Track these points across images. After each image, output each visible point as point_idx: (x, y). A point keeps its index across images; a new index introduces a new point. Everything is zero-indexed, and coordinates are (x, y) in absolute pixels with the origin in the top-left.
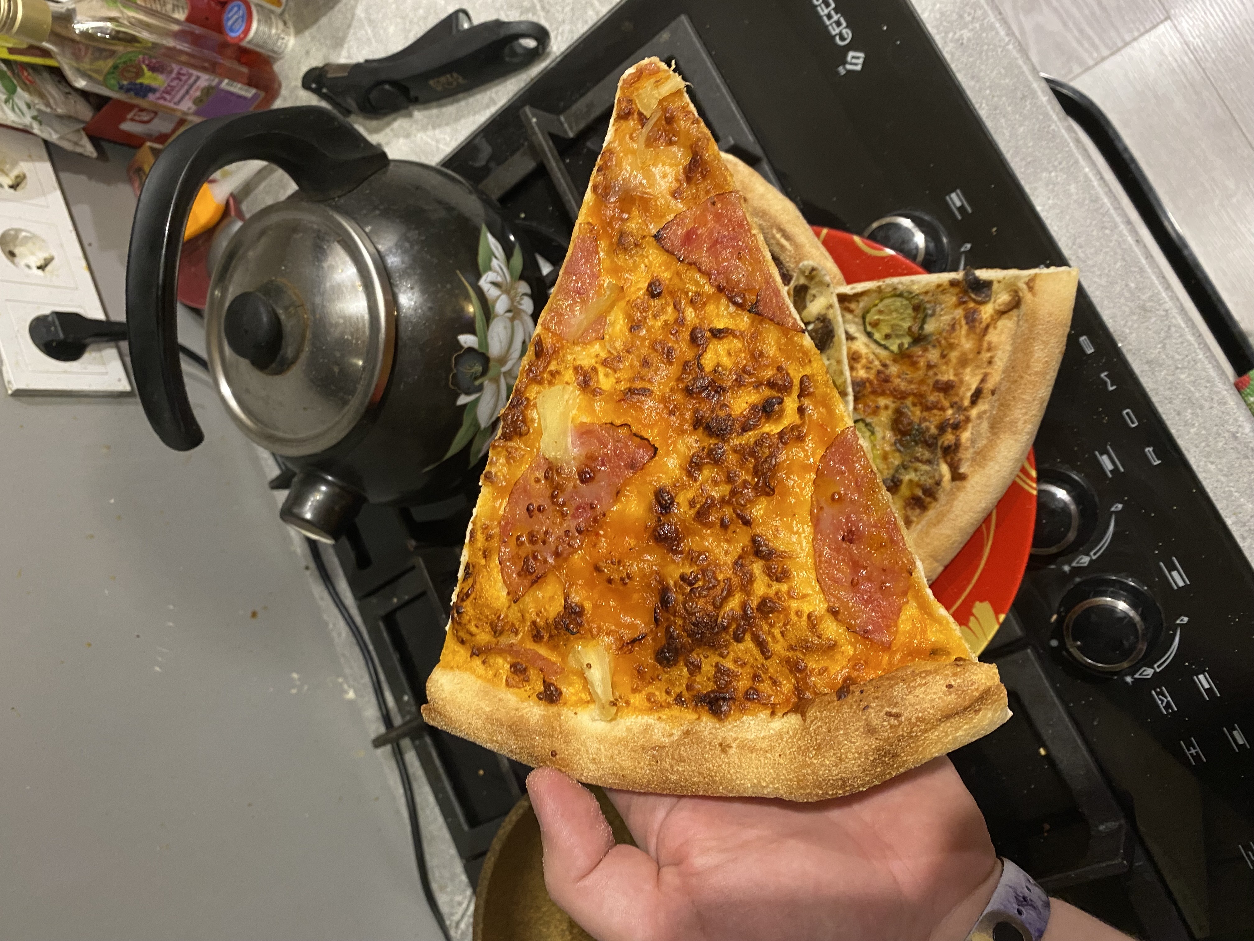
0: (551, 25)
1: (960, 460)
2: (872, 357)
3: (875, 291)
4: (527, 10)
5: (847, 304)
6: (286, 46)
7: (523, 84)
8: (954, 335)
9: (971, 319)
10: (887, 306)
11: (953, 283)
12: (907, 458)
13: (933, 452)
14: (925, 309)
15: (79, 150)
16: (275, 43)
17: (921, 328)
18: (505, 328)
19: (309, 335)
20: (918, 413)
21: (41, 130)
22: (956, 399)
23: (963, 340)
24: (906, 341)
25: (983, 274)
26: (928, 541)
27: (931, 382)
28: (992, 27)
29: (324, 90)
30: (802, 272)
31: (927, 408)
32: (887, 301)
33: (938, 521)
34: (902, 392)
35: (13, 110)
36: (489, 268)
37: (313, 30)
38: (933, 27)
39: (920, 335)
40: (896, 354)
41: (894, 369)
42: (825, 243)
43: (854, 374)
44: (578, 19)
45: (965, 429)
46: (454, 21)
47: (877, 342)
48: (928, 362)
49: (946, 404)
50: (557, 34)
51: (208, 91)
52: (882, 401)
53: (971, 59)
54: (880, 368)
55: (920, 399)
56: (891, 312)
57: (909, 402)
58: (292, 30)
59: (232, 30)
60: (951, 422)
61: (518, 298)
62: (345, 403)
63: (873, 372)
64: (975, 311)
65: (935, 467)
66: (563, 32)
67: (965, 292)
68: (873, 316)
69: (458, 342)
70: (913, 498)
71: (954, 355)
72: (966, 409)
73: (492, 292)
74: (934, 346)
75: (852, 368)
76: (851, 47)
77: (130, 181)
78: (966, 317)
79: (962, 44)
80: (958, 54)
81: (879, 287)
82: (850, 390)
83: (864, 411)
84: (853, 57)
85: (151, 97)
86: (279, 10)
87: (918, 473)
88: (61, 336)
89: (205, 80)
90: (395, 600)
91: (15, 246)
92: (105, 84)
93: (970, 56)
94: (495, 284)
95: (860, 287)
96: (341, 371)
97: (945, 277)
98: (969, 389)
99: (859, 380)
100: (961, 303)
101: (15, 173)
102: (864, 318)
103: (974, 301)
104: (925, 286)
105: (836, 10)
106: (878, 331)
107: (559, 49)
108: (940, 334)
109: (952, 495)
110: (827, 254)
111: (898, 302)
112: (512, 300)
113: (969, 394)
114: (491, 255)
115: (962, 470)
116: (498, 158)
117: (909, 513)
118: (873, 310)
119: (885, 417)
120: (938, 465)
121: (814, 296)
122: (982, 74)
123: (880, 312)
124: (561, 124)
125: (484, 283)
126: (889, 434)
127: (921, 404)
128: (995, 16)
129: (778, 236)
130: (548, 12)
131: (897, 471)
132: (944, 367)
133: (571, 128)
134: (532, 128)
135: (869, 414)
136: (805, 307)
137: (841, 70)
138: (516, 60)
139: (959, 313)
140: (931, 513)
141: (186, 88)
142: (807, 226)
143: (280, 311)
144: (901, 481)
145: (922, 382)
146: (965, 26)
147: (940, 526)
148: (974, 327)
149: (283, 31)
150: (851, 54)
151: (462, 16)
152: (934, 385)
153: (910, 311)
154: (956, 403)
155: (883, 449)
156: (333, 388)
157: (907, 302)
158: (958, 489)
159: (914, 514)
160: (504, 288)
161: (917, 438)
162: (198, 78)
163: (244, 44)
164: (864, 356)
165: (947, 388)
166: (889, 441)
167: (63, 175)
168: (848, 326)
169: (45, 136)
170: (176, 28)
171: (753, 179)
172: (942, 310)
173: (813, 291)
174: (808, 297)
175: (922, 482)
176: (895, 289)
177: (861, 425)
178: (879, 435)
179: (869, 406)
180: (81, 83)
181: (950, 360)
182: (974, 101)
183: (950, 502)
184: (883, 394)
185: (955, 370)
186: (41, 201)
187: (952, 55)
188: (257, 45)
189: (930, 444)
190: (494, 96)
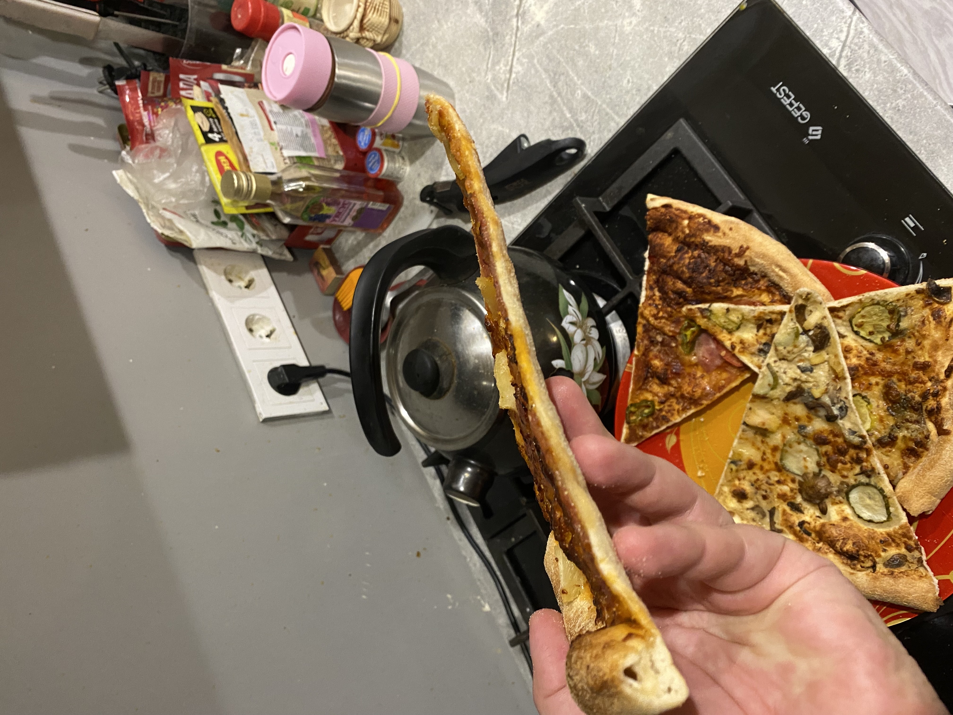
0: (585, 136)
1: (943, 419)
2: (860, 348)
3: (857, 303)
4: (567, 129)
5: (836, 313)
6: (405, 172)
7: (569, 179)
8: (924, 328)
9: (937, 316)
10: (868, 312)
11: (918, 292)
12: (899, 420)
13: (920, 414)
14: (899, 312)
15: (283, 258)
16: (398, 172)
17: (898, 325)
18: (582, 352)
19: (456, 371)
20: (903, 386)
21: (262, 250)
22: (933, 375)
23: (933, 332)
24: (887, 335)
25: (942, 283)
26: (925, 481)
27: (911, 363)
28: (921, 95)
29: (435, 201)
30: (801, 296)
31: (910, 383)
32: (867, 309)
33: (932, 466)
34: (889, 372)
35: (246, 240)
36: (567, 313)
37: (422, 159)
38: (873, 101)
39: (897, 330)
40: (880, 345)
41: (879, 356)
42: (812, 270)
43: (848, 362)
44: (604, 130)
45: (944, 396)
46: (518, 145)
47: (863, 338)
48: (907, 349)
49: (925, 378)
50: (590, 142)
51: (360, 211)
52: (873, 380)
53: (907, 120)
54: (868, 356)
55: (903, 376)
56: (871, 316)
57: (894, 379)
58: (407, 162)
59: (371, 169)
60: (931, 391)
61: (588, 330)
62: (484, 414)
63: (864, 358)
64: (940, 310)
65: (923, 425)
66: (594, 139)
67: (930, 297)
68: (858, 320)
69: (552, 366)
70: (908, 449)
71: (927, 343)
72: (942, 381)
73: (570, 329)
74: (910, 337)
75: (846, 358)
76: (811, 123)
77: (311, 271)
78: (933, 315)
79: (899, 110)
80: (895, 117)
81: (860, 300)
82: (848, 375)
83: (860, 388)
84: (813, 131)
85: (328, 221)
86: (397, 150)
87: (910, 431)
88: (287, 380)
89: (358, 204)
90: (513, 540)
91: (253, 325)
92: (301, 218)
93: (907, 117)
94: (572, 323)
95: (845, 301)
96: (478, 393)
97: (911, 288)
98: (944, 366)
99: (852, 366)
100: (926, 305)
101: (247, 279)
102: (850, 322)
103: (938, 302)
104: (896, 296)
105: (796, 100)
106: (863, 329)
107: (592, 151)
108: (913, 328)
109: (940, 446)
110: (815, 278)
111: (877, 309)
112: (584, 332)
113: (943, 370)
114: (568, 303)
115: (945, 428)
116: (558, 230)
117: (906, 460)
118: (857, 316)
119: (877, 391)
120: (925, 423)
121: (811, 311)
122: (918, 129)
123: (863, 317)
124: (601, 203)
125: (565, 324)
126: (882, 403)
127: (905, 380)
128: (923, 87)
129: (777, 270)
130: (582, 127)
131: (892, 430)
132: (920, 352)
133: (608, 204)
134: (582, 211)
135: (864, 390)
136: (805, 320)
137: (805, 141)
138: (563, 163)
139: (927, 312)
140: (924, 460)
141: (348, 211)
142: (798, 260)
143: (437, 359)
144: (896, 438)
145: (903, 364)
146: (899, 97)
147: (934, 470)
148: (941, 322)
149: (403, 164)
150: (811, 128)
151: (523, 139)
152: (913, 366)
153: (887, 314)
154: (933, 378)
155: (878, 414)
156: (475, 405)
157: (884, 308)
158: (945, 442)
159: (910, 462)
160: (578, 325)
161: (905, 405)
162: (355, 204)
163: (380, 177)
164: (854, 348)
165: (925, 367)
166: (882, 408)
167: (274, 274)
168: (839, 328)
169: (264, 253)
170: (337, 175)
171: (752, 232)
172: (912, 310)
173: (809, 308)
174: (807, 313)
175: (913, 437)
176: (873, 300)
177: (858, 398)
178: (874, 403)
179: (863, 384)
180: (287, 220)
181: (924, 347)
182: (914, 150)
183: (939, 451)
184: (873, 374)
185: (929, 353)
186: (264, 294)
187: (892, 118)
188: (388, 176)
189: (917, 408)
190: (549, 188)
